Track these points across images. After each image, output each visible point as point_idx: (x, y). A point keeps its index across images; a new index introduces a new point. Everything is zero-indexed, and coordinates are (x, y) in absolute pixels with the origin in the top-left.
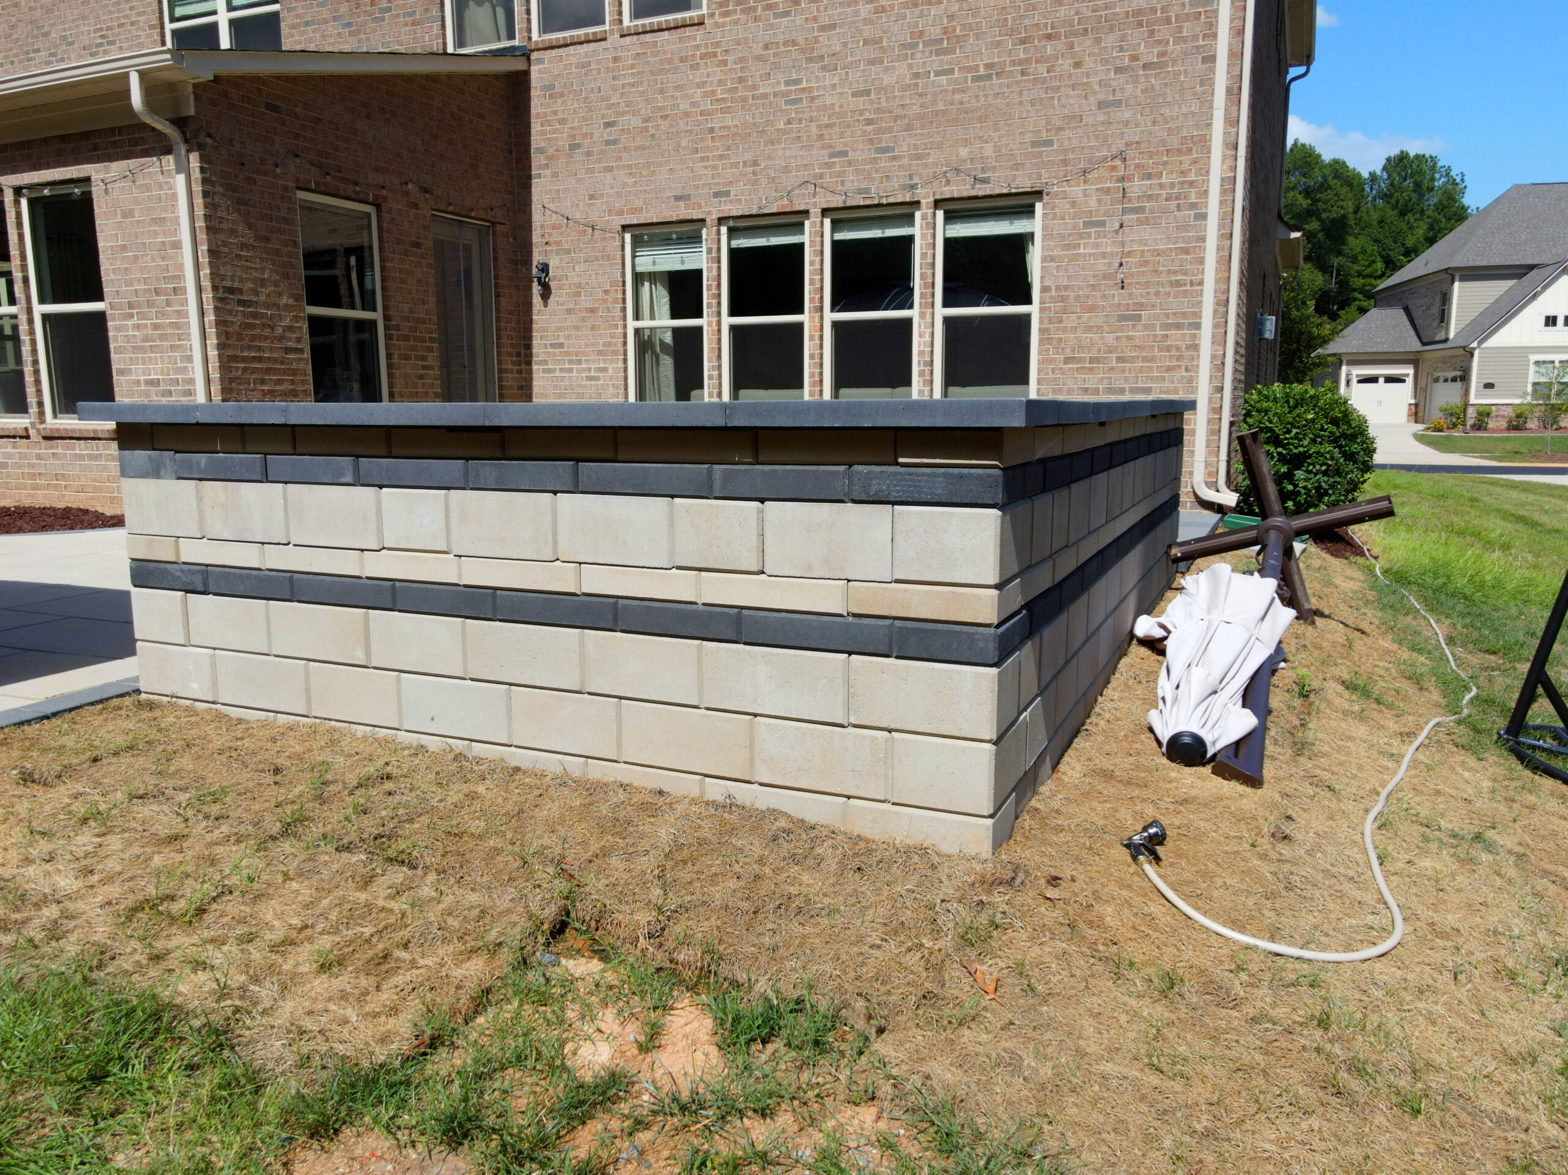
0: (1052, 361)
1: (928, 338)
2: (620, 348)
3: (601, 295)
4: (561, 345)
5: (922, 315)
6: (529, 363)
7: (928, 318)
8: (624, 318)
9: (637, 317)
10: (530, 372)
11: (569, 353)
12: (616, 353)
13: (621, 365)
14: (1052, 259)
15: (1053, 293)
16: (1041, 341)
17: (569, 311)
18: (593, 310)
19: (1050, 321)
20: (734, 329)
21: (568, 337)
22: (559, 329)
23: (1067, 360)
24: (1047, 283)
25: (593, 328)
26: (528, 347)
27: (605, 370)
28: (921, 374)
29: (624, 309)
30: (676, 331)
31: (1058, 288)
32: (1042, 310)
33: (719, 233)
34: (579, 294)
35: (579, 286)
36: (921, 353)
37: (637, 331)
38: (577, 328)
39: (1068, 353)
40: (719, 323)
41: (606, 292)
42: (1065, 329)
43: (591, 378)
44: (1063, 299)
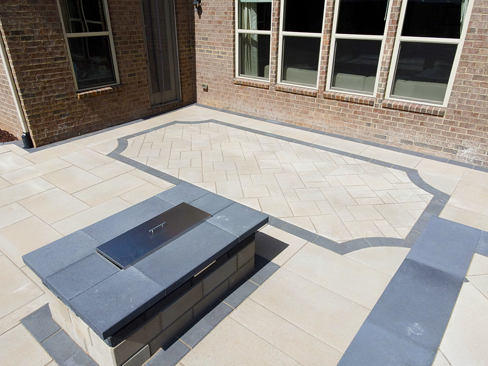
0: (465, 76)
1: (389, 55)
2: (232, 43)
3: (223, 15)
4: (207, 39)
5: (388, 40)
6: (194, 46)
7: (391, 43)
8: (234, 28)
9: (241, 27)
10: (194, 50)
11: (210, 43)
12: (230, 45)
13: (232, 52)
14: (480, 11)
15: (476, 33)
16: (461, 63)
17: (210, 22)
18: (220, 22)
19: (470, 51)
20: (285, 37)
21: (209, 35)
22: (206, 30)
23: (475, 77)
24: (473, 27)
25: (220, 31)
26: (194, 38)
27: (225, 53)
28: (382, 75)
29: (234, 23)
30: (259, 36)
31: (480, 31)
32: (465, 44)
34: (213, 13)
35: (214, 9)
36: (383, 63)
37: (240, 35)
38: (213, 31)
39: (478, 73)
40: (278, 35)
41: (226, 13)
42: (478, 58)
43: (219, 57)
44: (482, 38)
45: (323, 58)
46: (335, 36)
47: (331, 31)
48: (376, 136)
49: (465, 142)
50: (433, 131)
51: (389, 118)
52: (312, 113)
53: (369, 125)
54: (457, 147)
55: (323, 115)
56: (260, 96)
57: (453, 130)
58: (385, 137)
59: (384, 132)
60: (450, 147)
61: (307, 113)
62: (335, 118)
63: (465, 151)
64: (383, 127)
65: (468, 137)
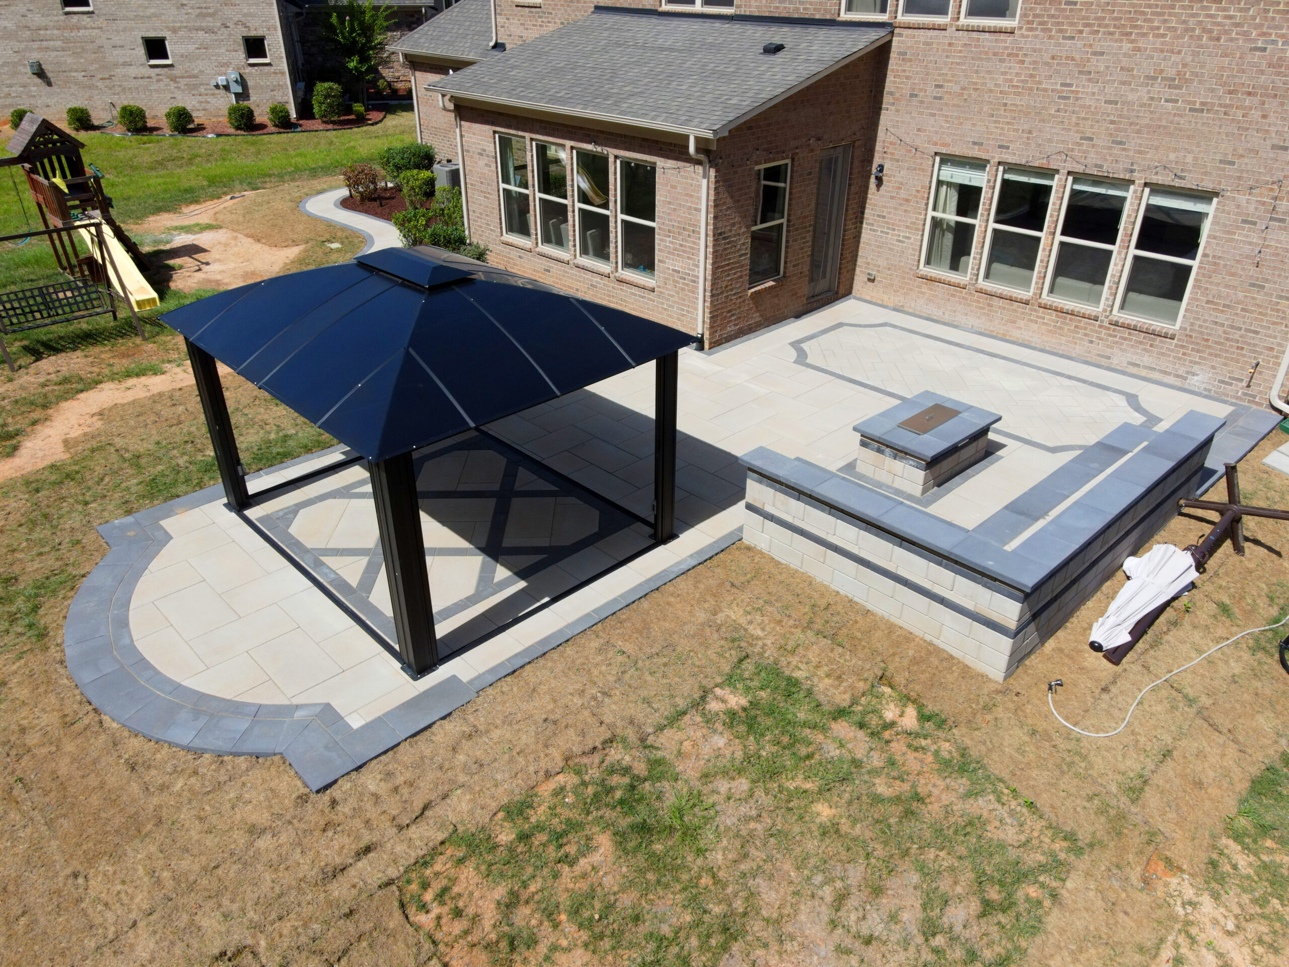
0: (1198, 300)
1: (1119, 268)
2: (921, 227)
3: (914, 193)
4: (884, 217)
5: (1119, 253)
6: (862, 223)
7: (1123, 256)
8: (926, 210)
9: (935, 209)
10: (861, 228)
11: (888, 223)
12: (917, 229)
13: (919, 237)
14: (1215, 238)
15: (1210, 259)
16: (1194, 286)
17: (892, 198)
18: (907, 200)
19: (1204, 275)
20: (995, 231)
21: (889, 213)
22: (884, 207)
23: (1208, 302)
24: (1207, 252)
25: (906, 211)
26: (863, 213)
27: (909, 238)
28: (1110, 288)
29: (927, 204)
30: (957, 223)
31: (1214, 257)
32: (1199, 268)
33: (997, 170)
34: (900, 188)
35: (901, 183)
36: (1113, 276)
37: (933, 218)
38: (895, 209)
39: (1210, 298)
40: (986, 227)
41: (918, 191)
42: (1211, 283)
43: (899, 241)
44: (1215, 264)
45: (1042, 261)
46: (1059, 238)
47: (1054, 233)
48: (1099, 355)
49: (1196, 368)
50: (1163, 354)
51: (1115, 336)
52: (1021, 323)
53: (1091, 342)
54: (1188, 373)
55: (1035, 326)
56: (953, 295)
57: (1184, 354)
58: (1109, 358)
59: (1108, 352)
60: (1180, 372)
61: (1015, 322)
62: (1050, 331)
63: (1196, 378)
64: (1108, 346)
65: (1199, 363)
